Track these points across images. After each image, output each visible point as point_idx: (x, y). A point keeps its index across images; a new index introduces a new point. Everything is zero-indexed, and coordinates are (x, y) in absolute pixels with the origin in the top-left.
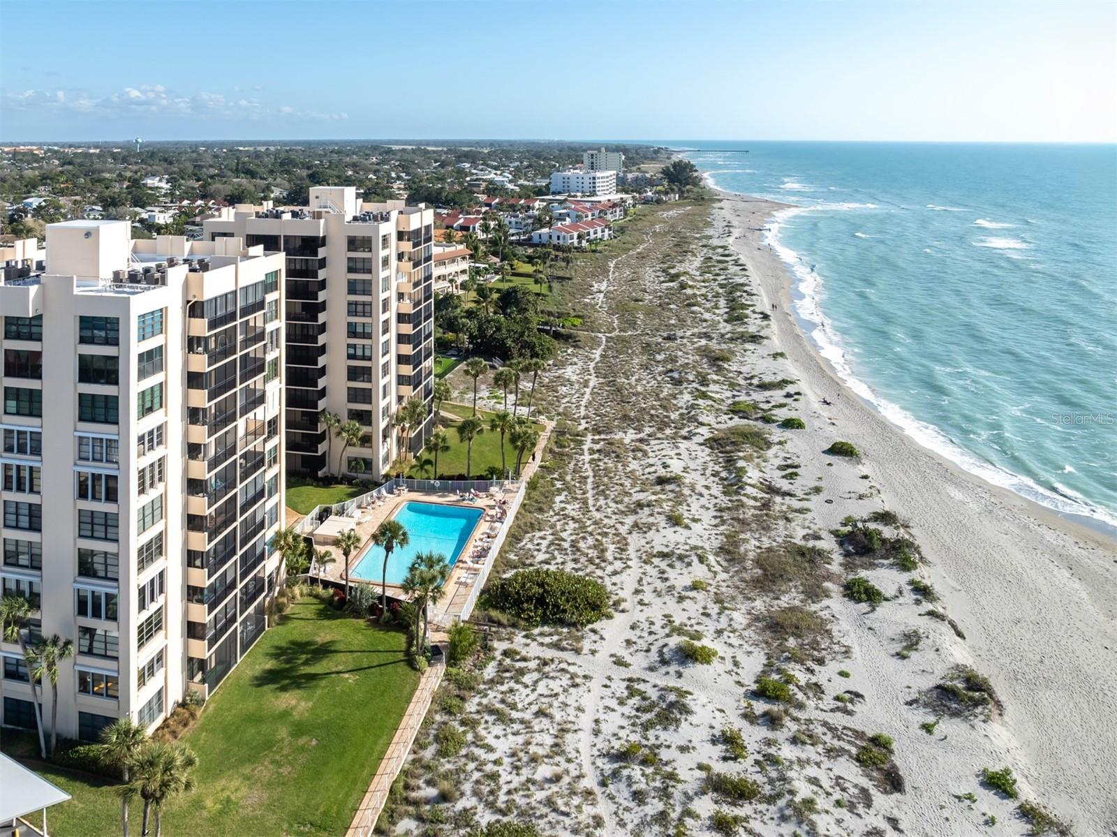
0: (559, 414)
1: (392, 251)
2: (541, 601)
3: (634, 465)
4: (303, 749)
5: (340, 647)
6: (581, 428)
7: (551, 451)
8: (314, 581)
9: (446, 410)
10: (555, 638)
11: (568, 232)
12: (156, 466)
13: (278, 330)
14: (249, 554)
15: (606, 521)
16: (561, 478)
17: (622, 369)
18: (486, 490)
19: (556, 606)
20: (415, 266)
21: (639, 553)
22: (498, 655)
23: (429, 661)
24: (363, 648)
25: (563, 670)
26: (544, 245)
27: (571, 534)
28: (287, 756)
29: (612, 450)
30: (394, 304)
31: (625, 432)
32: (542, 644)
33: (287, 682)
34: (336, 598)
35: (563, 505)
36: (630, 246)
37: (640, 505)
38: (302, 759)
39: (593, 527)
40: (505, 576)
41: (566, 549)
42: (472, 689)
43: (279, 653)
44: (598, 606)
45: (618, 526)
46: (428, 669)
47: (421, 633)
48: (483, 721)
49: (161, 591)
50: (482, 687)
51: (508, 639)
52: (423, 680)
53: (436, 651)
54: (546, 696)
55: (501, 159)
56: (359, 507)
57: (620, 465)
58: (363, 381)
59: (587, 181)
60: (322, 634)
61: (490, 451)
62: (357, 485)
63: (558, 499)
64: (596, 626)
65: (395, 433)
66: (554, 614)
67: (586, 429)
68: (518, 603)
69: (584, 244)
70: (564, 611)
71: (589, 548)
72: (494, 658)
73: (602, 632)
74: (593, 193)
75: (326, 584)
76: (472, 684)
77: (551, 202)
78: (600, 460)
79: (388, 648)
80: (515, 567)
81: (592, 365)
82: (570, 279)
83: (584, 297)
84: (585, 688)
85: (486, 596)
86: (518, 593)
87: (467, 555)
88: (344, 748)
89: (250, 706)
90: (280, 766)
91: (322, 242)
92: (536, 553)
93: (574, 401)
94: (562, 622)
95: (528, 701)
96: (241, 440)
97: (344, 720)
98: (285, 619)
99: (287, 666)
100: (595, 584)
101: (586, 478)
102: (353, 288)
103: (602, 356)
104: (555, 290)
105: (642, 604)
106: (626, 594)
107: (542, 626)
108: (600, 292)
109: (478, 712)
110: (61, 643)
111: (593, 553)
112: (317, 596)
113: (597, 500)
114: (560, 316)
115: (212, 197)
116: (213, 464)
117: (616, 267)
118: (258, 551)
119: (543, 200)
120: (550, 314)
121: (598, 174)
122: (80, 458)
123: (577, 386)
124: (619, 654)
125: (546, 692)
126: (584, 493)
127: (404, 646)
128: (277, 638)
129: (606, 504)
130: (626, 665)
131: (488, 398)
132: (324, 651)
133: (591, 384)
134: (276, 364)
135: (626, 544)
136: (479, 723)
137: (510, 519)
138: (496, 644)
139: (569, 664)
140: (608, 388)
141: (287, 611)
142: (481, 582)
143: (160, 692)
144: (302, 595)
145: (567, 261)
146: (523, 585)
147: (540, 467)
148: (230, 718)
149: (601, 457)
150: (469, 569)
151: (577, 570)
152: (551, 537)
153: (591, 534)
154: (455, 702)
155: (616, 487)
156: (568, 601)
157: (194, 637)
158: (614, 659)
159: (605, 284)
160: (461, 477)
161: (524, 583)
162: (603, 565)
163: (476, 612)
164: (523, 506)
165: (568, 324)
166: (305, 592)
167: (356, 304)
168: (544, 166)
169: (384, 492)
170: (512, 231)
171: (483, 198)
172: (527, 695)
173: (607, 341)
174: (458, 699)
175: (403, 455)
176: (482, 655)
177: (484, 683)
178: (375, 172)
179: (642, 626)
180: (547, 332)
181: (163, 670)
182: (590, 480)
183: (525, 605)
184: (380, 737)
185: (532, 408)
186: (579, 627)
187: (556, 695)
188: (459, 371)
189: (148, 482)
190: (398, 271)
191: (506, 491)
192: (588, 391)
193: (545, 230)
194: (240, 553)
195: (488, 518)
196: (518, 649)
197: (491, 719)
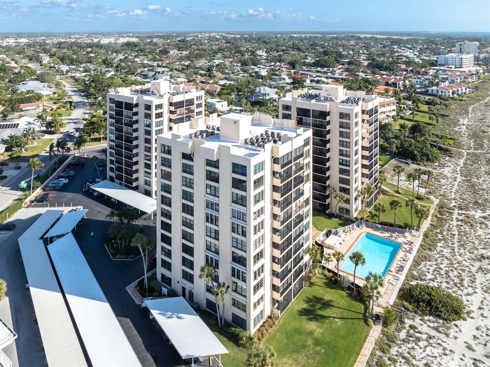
0: (441, 195)
1: (359, 119)
2: (429, 303)
3: (480, 232)
4: (318, 353)
5: (334, 304)
6: (452, 205)
7: (436, 216)
8: (324, 268)
9: (384, 185)
10: (436, 325)
11: (447, 90)
12: (261, 223)
13: (309, 162)
14: (297, 258)
15: (464, 263)
16: (441, 233)
17: (475, 173)
18: (403, 233)
19: (436, 307)
20: (370, 125)
21: (482, 285)
22: (407, 326)
23: (374, 322)
24: (345, 308)
25: (439, 344)
26: (434, 95)
27: (446, 267)
28: (312, 354)
29: (468, 221)
30: (360, 142)
31: (476, 211)
32: (429, 326)
33: (312, 316)
34: (333, 279)
35: (442, 249)
36: (481, 98)
37: (483, 257)
38: (318, 358)
39: (457, 265)
40: (411, 283)
41: (443, 275)
42: (394, 342)
43: (308, 301)
44: (458, 312)
45: (471, 267)
46: (374, 326)
47: (371, 307)
48: (399, 361)
49: (262, 272)
50: (399, 342)
51: (412, 319)
52: (371, 331)
53: (377, 317)
54: (431, 356)
55: (413, 43)
56: (344, 231)
57: (472, 230)
58: (346, 175)
59: (457, 60)
60: (327, 296)
61: (405, 211)
62: (343, 220)
63: (439, 245)
64: (457, 323)
65: (360, 199)
66: (436, 312)
67: (455, 206)
68: (417, 301)
69: (455, 95)
70: (441, 312)
71: (455, 277)
72: (405, 328)
73: (461, 327)
74: (461, 67)
75: (329, 271)
76: (394, 340)
77: (438, 70)
78: (462, 226)
79: (356, 310)
80: (417, 280)
81: (459, 168)
82: (448, 116)
83: (455, 127)
84: (451, 357)
85: (402, 293)
86: (417, 296)
87: (393, 268)
88: (336, 358)
89: (296, 324)
90: (309, 359)
91: (328, 114)
92: (427, 274)
93: (448, 188)
94: (439, 316)
95: (421, 356)
96: (294, 211)
97: (336, 343)
98: (311, 284)
99: (312, 308)
100: (457, 300)
101: (454, 235)
102: (341, 134)
103: (464, 163)
104: (440, 122)
105: (483, 316)
106: (474, 308)
107: (430, 316)
108: (464, 125)
109: (397, 355)
110: (226, 286)
111: (457, 280)
112: (325, 275)
113: (459, 249)
114: (442, 137)
115: (283, 62)
116: (283, 223)
117: (473, 110)
118: (301, 256)
119: (434, 69)
120: (437, 136)
121: (464, 56)
122: (233, 217)
123: (450, 180)
124: (469, 343)
125: (431, 354)
126: (453, 244)
127: (363, 311)
128: (308, 293)
129: (465, 253)
130: (473, 350)
131: (405, 181)
132: (327, 305)
133: (458, 180)
134: (308, 176)
135: (475, 279)
136: (397, 362)
137: (414, 252)
138: (406, 320)
139: (443, 341)
140: (467, 184)
141: (312, 280)
142: (399, 285)
143: (262, 311)
144: (319, 273)
145: (446, 106)
146: (420, 293)
147: (431, 224)
148: (288, 328)
149: (463, 224)
150: (394, 276)
151: (448, 288)
152: (435, 266)
153: (456, 269)
154: (386, 347)
155: (470, 244)
156: (443, 307)
157: (275, 291)
158: (467, 345)
159: (466, 120)
160: (391, 225)
161: (421, 292)
162: (462, 288)
163: (397, 301)
164: (421, 245)
165: (446, 143)
166: (320, 272)
167: (343, 141)
168: (435, 49)
169: (355, 226)
170: (418, 86)
171: (403, 66)
172: (421, 353)
173: (467, 155)
174: (387, 346)
175: (364, 208)
176: (399, 324)
177: (400, 340)
178: (353, 50)
179: (483, 329)
180: (435, 146)
181: (263, 303)
182: (456, 237)
183: (421, 303)
184: (351, 357)
185: (427, 190)
186: (448, 322)
187: (436, 357)
188: (391, 164)
189: (257, 230)
190: (362, 128)
191: (413, 236)
192: (456, 183)
193: (434, 88)
194: (293, 257)
195: (404, 249)
196: (417, 326)
197: (403, 361)
